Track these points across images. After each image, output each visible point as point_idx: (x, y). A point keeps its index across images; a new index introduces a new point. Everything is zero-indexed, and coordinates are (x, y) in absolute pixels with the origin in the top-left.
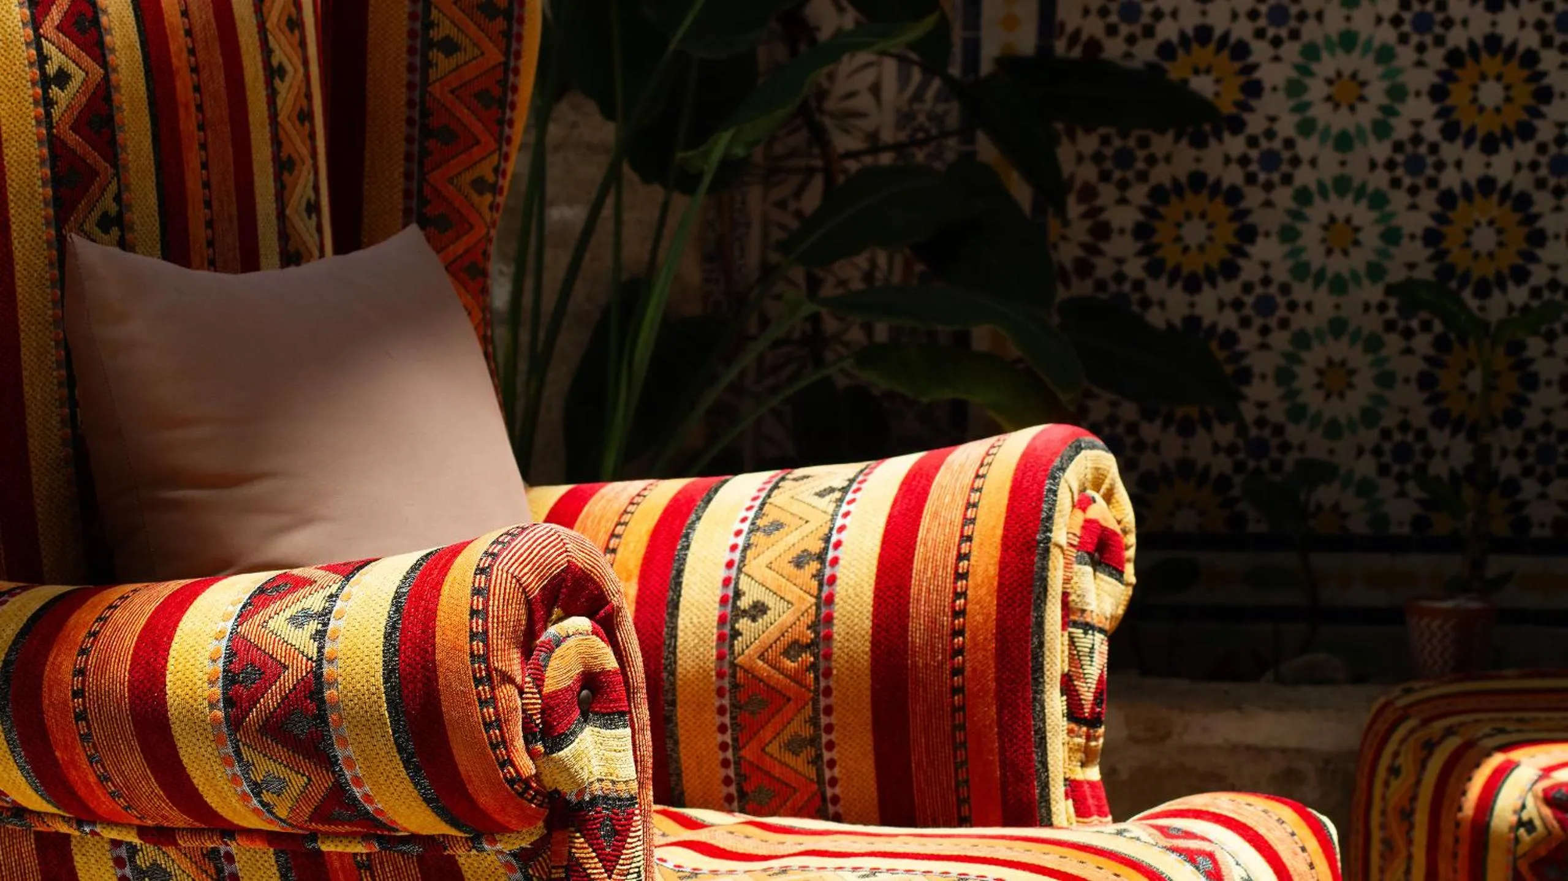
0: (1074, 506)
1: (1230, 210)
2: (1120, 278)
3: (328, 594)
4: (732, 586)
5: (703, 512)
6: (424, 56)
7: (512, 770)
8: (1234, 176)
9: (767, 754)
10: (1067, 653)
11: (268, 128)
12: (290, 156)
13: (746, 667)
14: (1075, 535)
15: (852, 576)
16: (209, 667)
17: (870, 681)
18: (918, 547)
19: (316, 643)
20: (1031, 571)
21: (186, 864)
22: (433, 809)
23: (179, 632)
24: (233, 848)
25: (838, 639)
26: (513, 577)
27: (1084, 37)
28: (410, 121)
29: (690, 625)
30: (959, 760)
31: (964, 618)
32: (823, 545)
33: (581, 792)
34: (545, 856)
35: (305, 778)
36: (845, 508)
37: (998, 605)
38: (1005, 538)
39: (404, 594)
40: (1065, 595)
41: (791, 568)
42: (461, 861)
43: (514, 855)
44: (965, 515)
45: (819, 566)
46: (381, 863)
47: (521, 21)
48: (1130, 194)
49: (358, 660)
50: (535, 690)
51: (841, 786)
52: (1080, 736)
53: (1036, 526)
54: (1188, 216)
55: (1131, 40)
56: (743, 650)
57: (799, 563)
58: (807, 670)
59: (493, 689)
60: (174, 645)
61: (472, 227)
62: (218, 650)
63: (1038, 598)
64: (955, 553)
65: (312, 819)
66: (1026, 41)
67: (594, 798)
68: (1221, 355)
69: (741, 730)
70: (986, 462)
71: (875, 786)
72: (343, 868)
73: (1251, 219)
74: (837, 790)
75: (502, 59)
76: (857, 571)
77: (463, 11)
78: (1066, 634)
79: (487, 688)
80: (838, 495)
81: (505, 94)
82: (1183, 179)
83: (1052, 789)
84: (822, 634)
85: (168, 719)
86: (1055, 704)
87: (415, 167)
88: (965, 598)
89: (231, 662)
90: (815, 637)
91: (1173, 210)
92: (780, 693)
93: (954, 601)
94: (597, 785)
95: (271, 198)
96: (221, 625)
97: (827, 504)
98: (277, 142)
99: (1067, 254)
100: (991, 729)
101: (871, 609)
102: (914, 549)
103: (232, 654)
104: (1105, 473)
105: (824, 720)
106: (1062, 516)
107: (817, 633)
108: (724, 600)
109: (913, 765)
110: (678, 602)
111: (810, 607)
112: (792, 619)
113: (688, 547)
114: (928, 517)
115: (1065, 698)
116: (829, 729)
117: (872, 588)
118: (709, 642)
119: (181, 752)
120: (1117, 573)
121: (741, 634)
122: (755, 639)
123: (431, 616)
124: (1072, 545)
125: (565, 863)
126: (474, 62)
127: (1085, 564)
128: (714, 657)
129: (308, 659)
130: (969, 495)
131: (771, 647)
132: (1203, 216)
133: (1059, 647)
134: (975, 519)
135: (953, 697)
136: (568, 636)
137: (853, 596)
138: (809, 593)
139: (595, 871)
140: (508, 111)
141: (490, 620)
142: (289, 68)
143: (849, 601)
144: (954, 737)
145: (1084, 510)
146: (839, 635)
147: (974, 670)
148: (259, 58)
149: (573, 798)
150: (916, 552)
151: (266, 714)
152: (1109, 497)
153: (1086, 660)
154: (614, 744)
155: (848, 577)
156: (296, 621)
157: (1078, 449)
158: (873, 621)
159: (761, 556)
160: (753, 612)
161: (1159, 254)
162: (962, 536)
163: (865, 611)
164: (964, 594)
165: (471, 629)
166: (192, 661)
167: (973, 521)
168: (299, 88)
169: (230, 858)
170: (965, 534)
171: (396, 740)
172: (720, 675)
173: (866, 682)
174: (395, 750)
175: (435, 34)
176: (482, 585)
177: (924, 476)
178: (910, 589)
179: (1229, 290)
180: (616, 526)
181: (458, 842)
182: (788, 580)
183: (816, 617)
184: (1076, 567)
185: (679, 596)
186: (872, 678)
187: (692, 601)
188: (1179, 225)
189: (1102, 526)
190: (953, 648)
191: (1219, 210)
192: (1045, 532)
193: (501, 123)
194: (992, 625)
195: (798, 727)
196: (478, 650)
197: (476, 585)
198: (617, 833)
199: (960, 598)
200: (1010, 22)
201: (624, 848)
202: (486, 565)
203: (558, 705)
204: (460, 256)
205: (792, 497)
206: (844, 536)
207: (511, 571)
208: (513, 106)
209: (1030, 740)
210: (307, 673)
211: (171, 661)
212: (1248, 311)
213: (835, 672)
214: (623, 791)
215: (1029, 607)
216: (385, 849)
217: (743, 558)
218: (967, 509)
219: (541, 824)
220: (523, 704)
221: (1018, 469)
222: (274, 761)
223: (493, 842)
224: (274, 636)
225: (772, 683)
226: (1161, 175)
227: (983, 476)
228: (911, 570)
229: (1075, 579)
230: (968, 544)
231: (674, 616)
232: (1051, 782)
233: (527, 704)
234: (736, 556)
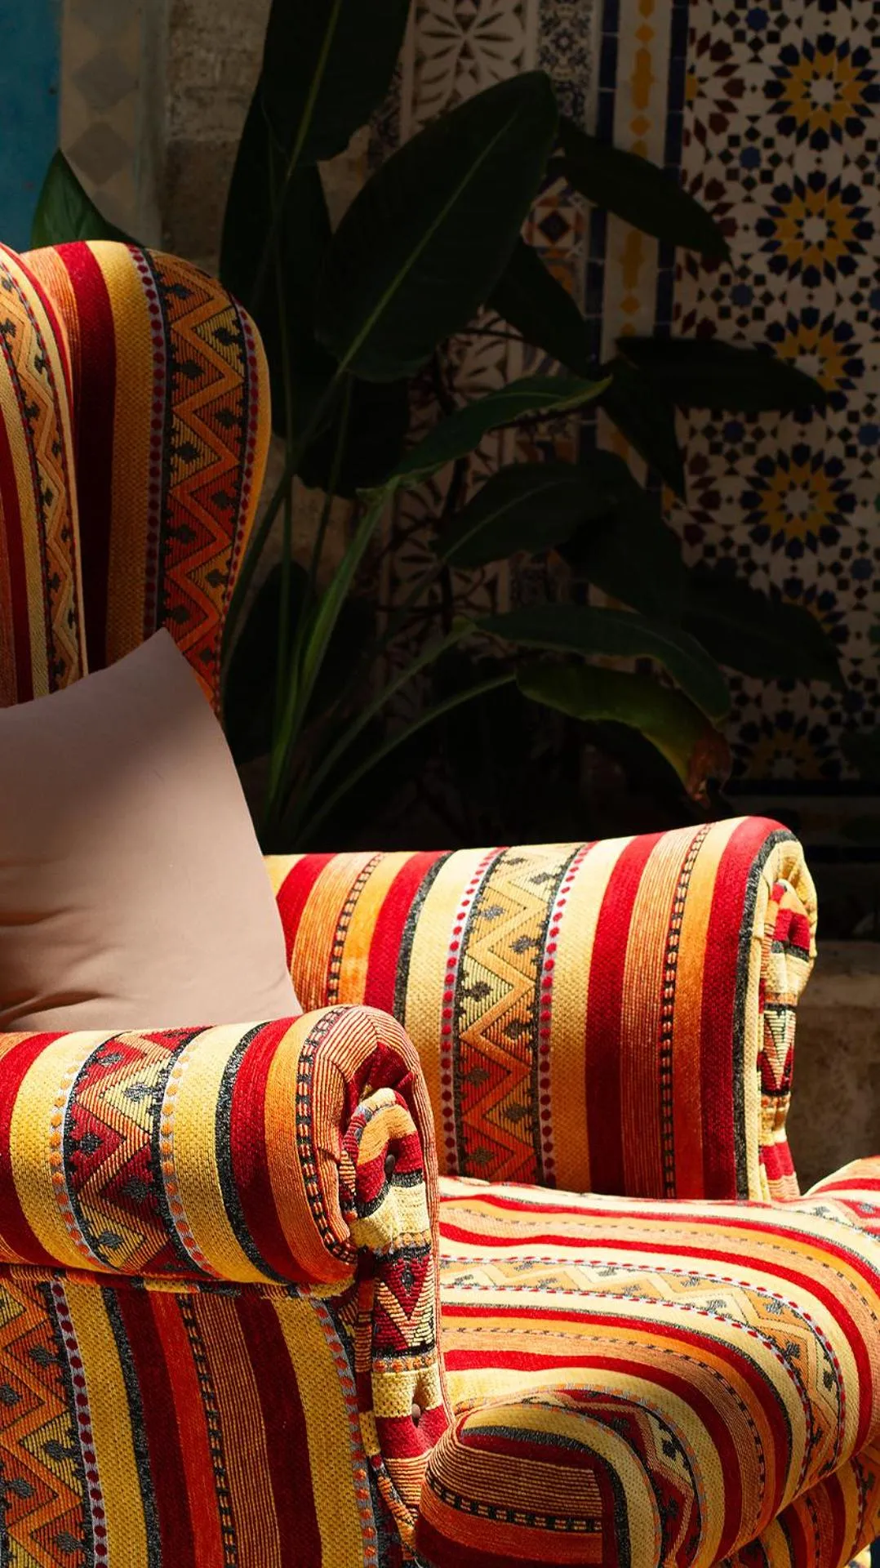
0: (770, 898)
1: (830, 481)
2: (727, 543)
3: (160, 1069)
4: (456, 966)
5: (426, 894)
6: (166, 461)
7: (331, 1236)
8: (835, 449)
9: (486, 1119)
10: (762, 1034)
11: (39, 552)
12: (56, 574)
13: (471, 1041)
14: (771, 926)
15: (569, 962)
16: (50, 1132)
17: (585, 1059)
18: (629, 938)
19: (152, 1117)
20: (734, 963)
21: (18, 1294)
22: (257, 1267)
23: (20, 1096)
24: (63, 1283)
25: (556, 1019)
26: (333, 1064)
27: (699, 319)
28: (152, 521)
29: (417, 1002)
30: (665, 1132)
31: (672, 1005)
32: (541, 932)
33: (387, 1247)
34: (353, 1303)
35: (141, 1237)
36: (560, 897)
37: (704, 994)
38: (710, 932)
39: (233, 1075)
40: (762, 981)
41: (511, 953)
42: (276, 1305)
43: (326, 1302)
44: (673, 910)
45: (537, 952)
46: (202, 1303)
47: (254, 427)
48: (738, 465)
49: (192, 1135)
50: (351, 1163)
51: (556, 1151)
52: (772, 1107)
53: (739, 921)
54: (792, 486)
55: (742, 321)
56: (467, 1027)
57: (519, 948)
58: (527, 1046)
59: (316, 1167)
60: (17, 1109)
61: (207, 616)
62: (58, 1118)
63: (740, 987)
64: (664, 945)
65: (143, 1269)
66: (643, 321)
67: (397, 1252)
68: (819, 615)
69: (464, 1098)
70: (690, 858)
71: (588, 1152)
72: (165, 1305)
73: (849, 490)
74: (552, 1155)
75: (237, 463)
76: (573, 958)
77: (203, 420)
78: (762, 1016)
79: (311, 1166)
80: (552, 882)
81: (239, 495)
82: (788, 452)
83: (748, 1157)
84: (540, 1015)
85: (12, 1178)
86: (752, 1079)
87: (156, 563)
88: (674, 987)
89: (71, 1129)
90: (534, 1017)
91: (779, 480)
92: (501, 1066)
93: (663, 989)
94: (400, 1239)
95: (41, 617)
96: (59, 1093)
97: (542, 891)
98: (45, 562)
99: (679, 520)
100: (697, 1105)
101: (587, 994)
102: (627, 940)
103: (71, 1122)
104: (794, 860)
105: (541, 1092)
106: (761, 911)
107: (536, 1014)
108: (449, 980)
109: (623, 1135)
110: (407, 979)
111: (530, 990)
112: (513, 1001)
113: (414, 928)
114: (638, 909)
115: (760, 1073)
116: (546, 1100)
117: (588, 974)
118: (435, 1018)
119: (24, 1207)
120: (803, 953)
121: (465, 1012)
122: (478, 1017)
123: (259, 1097)
124: (768, 935)
125: (371, 1309)
126: (212, 467)
127: (780, 952)
128: (440, 1032)
129: (145, 1132)
130: (676, 890)
131: (493, 1024)
132: (805, 486)
133: (756, 1029)
134: (682, 913)
135: (661, 1076)
136: (377, 1109)
137: (569, 981)
138: (528, 977)
139: (397, 1315)
140: (241, 509)
141: (314, 1104)
142: (55, 492)
143: (566, 986)
144: (661, 1111)
145: (778, 901)
146: (557, 1016)
147: (681, 1052)
148: (31, 488)
149: (380, 1253)
150: (628, 942)
151: (105, 1180)
152: (795, 883)
153: (778, 1038)
154: (413, 1200)
155: (565, 963)
156: (132, 1094)
157: (772, 843)
158: (588, 1005)
159: (483, 940)
160: (476, 993)
161: (764, 521)
162: (670, 929)
163: (581, 996)
164: (673, 983)
165: (298, 1113)
166: (34, 1126)
167: (680, 915)
168: (63, 508)
169: (59, 1291)
170: (674, 927)
171: (227, 1208)
172: (445, 1048)
173: (581, 1061)
174: (226, 1217)
175: (176, 441)
176: (307, 1072)
177: (633, 870)
178: (622, 976)
179: (828, 555)
180: (346, 904)
181: (275, 1290)
182: (508, 963)
183: (535, 999)
184: (772, 955)
185: (407, 974)
186: (587, 1057)
187: (420, 979)
188: (783, 495)
189: (792, 913)
190: (662, 1032)
191: (822, 480)
192: (746, 928)
193: (234, 521)
194: (698, 1011)
195: (517, 1097)
196: (304, 1132)
197: (301, 1073)
198: (414, 1279)
199: (669, 987)
200: (630, 305)
201: (421, 1292)
202: (310, 1053)
203: (370, 1175)
204: (196, 643)
205: (510, 882)
206: (560, 924)
207: (331, 1059)
208: (245, 505)
209: (731, 1115)
210: (144, 1145)
211: (14, 1125)
212: (846, 574)
213: (552, 1049)
214: (420, 1241)
215: (731, 996)
216: (206, 1291)
217: (466, 942)
218: (674, 903)
219: (351, 1276)
220: (340, 1175)
221: (720, 868)
222: (112, 1221)
223: (308, 1290)
224: (111, 1108)
225: (493, 1058)
226: (768, 448)
227: (688, 872)
228: (624, 959)
229: (771, 966)
230: (676, 936)
231: (402, 992)
232: (748, 1152)
233: (344, 1175)
234: (460, 938)
